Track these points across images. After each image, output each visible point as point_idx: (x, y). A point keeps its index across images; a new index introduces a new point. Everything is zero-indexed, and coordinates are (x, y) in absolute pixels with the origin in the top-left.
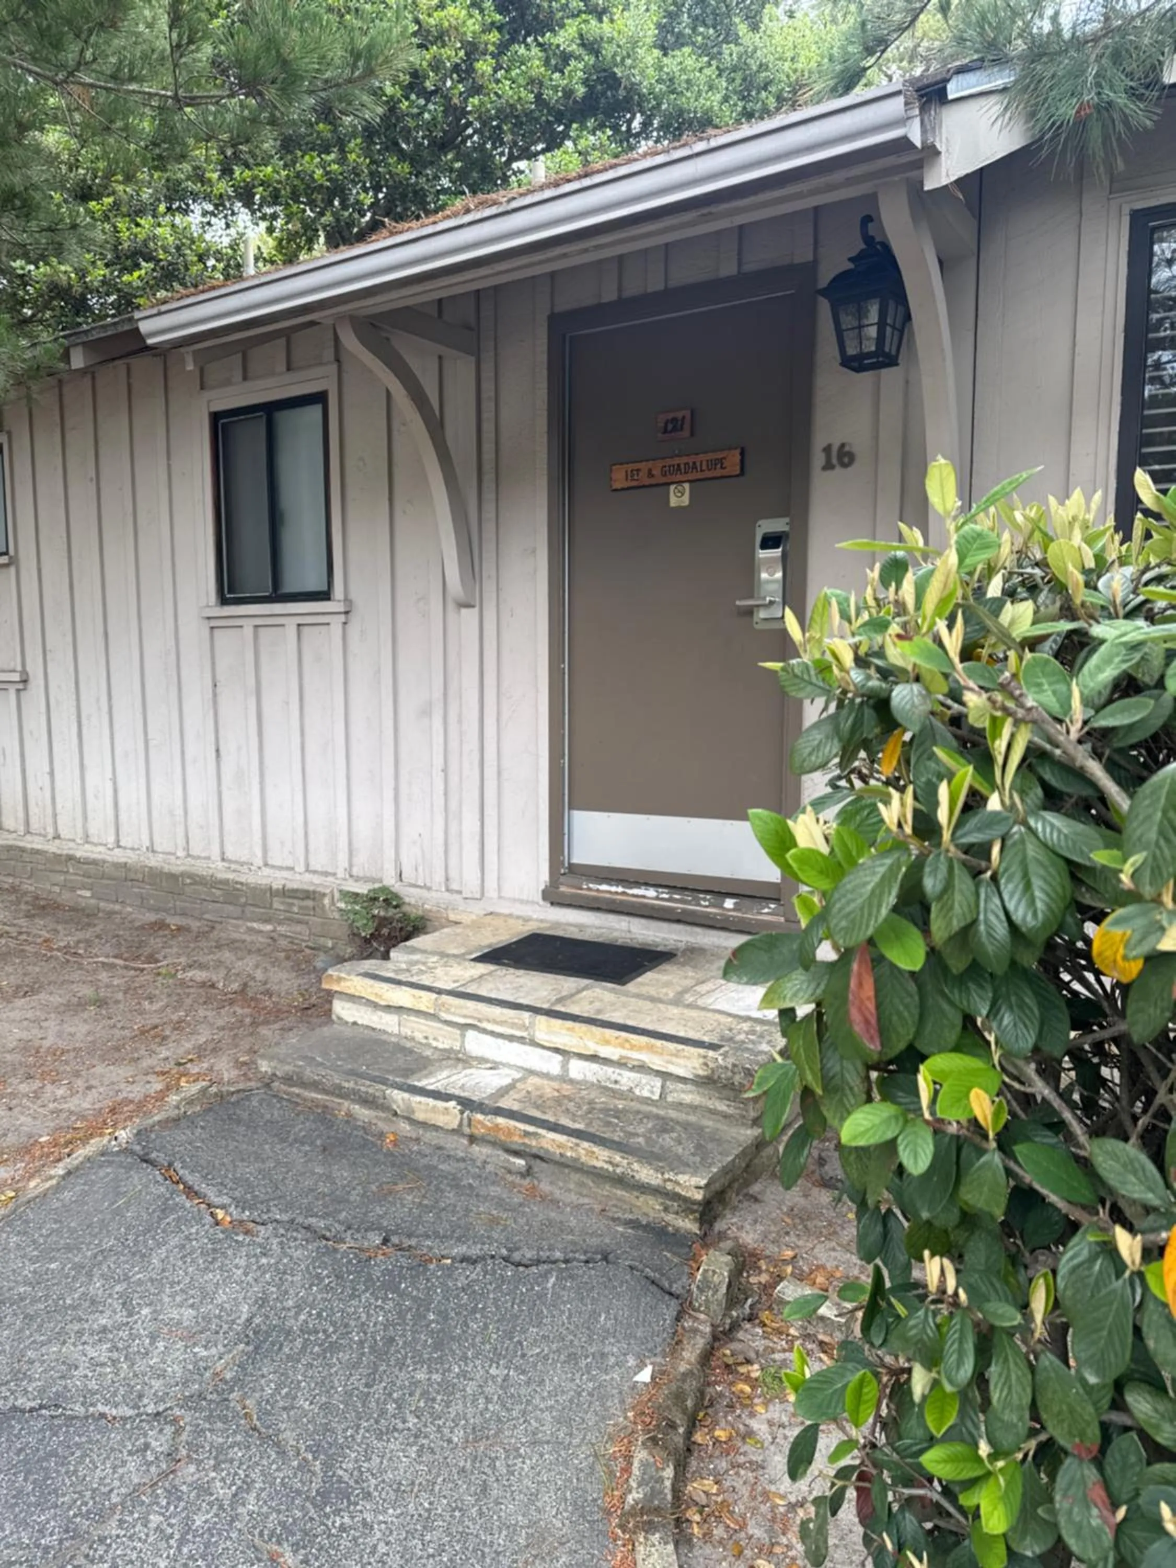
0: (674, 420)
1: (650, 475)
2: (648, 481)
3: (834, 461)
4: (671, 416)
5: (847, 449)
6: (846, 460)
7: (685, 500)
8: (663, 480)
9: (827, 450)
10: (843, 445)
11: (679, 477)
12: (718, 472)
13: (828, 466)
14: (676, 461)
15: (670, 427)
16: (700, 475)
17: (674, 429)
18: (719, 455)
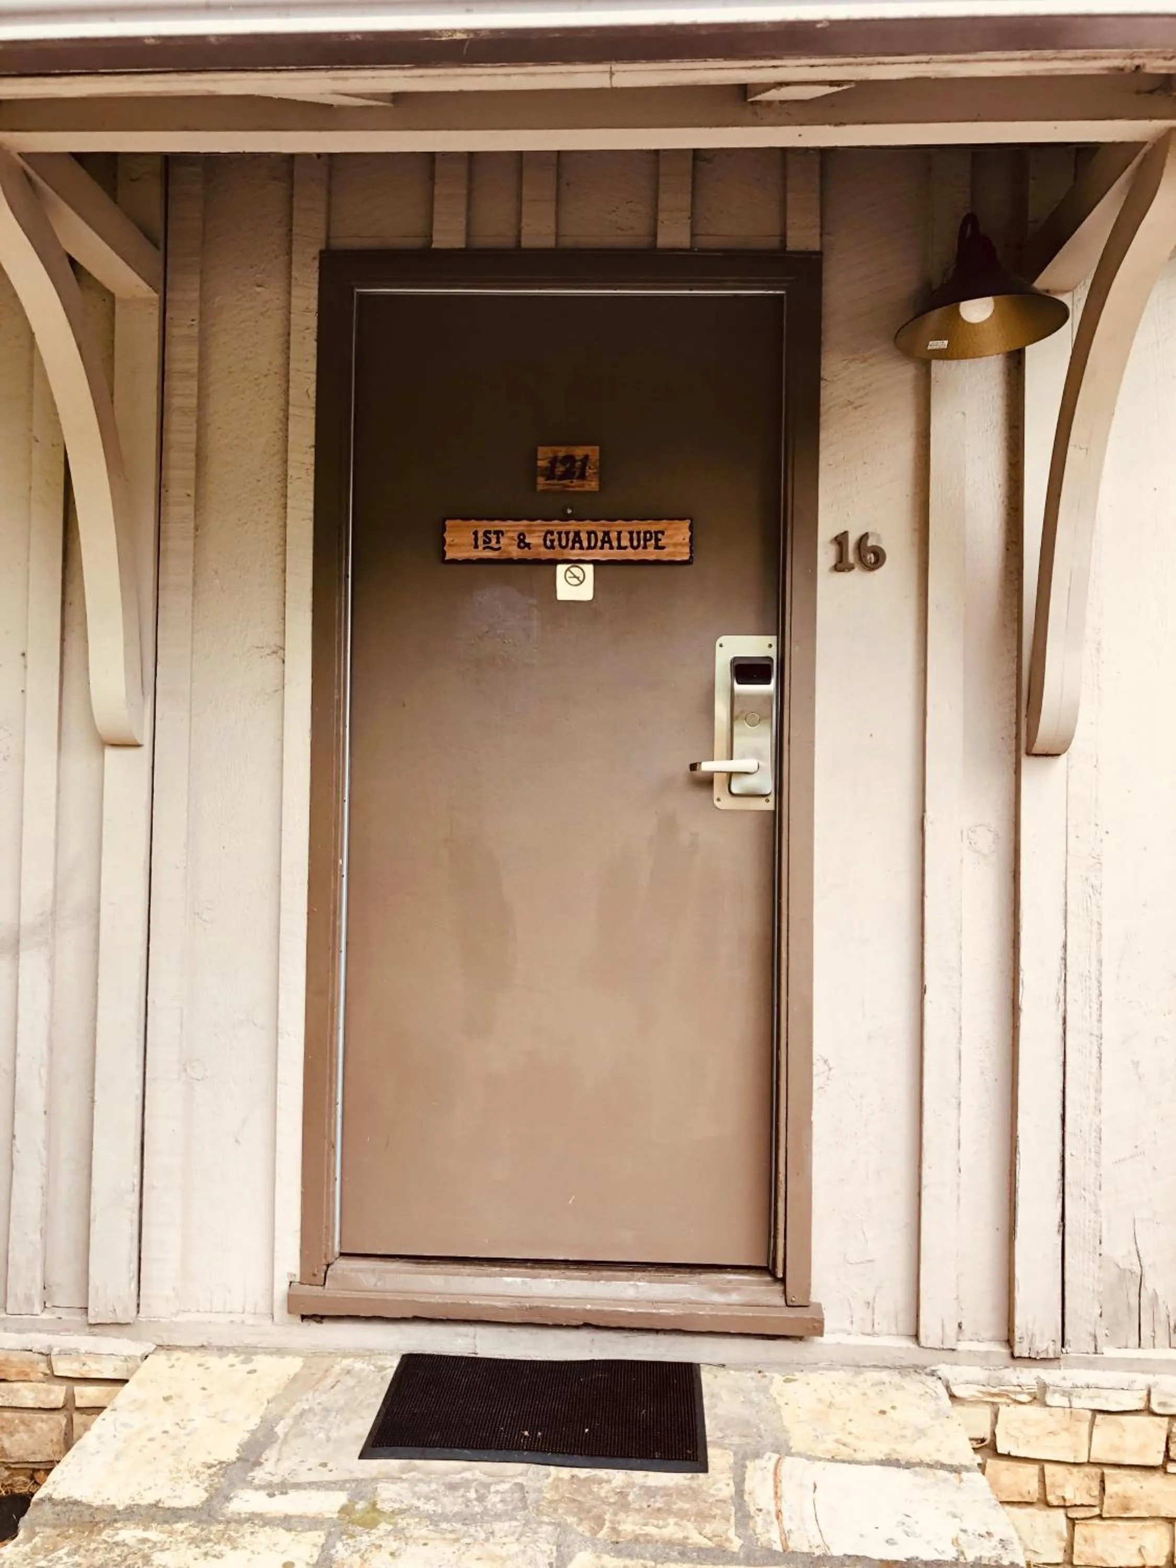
0: (570, 458)
1: (522, 543)
2: (515, 552)
3: (851, 558)
4: (562, 452)
5: (871, 542)
6: (871, 557)
7: (585, 592)
8: (547, 554)
9: (840, 541)
10: (865, 537)
11: (575, 554)
12: (651, 554)
13: (841, 566)
14: (572, 526)
15: (560, 469)
16: (616, 555)
17: (567, 475)
18: (654, 526)
